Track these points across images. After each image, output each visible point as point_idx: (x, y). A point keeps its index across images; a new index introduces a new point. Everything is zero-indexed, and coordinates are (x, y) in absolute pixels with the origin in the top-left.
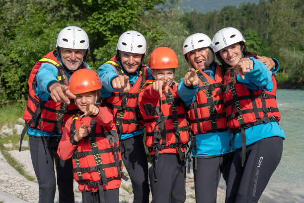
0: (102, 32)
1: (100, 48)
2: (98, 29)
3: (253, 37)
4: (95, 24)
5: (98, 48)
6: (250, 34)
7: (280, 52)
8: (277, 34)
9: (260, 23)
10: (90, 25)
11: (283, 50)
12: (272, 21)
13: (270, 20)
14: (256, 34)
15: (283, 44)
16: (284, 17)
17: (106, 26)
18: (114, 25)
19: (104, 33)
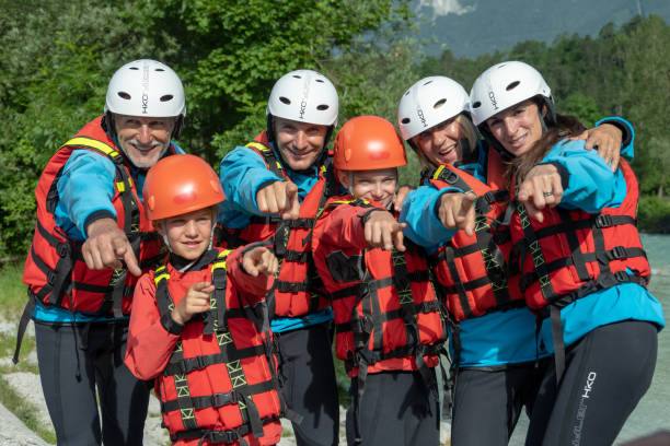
0: (233, 95)
1: (227, 133)
2: (223, 90)
3: (586, 114)
4: (215, 78)
5: (221, 133)
6: (580, 105)
7: (651, 147)
8: (643, 106)
9: (602, 81)
10: (204, 80)
11: (658, 143)
12: (630, 76)
13: (625, 74)
14: (593, 106)
15: (658, 129)
16: (659, 66)
17: (242, 82)
18: (259, 78)
19: (237, 98)
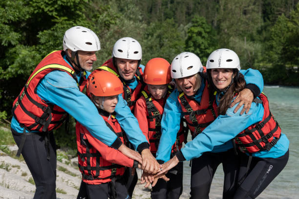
0: (48, 12)
1: (45, 31)
2: (43, 9)
3: (201, 24)
4: (40, 4)
5: (42, 31)
6: (198, 20)
7: (230, 41)
8: (227, 22)
9: (208, 8)
10: (35, 4)
11: (234, 40)
12: (222, 7)
13: (220, 6)
14: (204, 21)
15: (234, 33)
16: (235, 4)
17: (53, 6)
18: (62, 5)
19: (50, 14)
